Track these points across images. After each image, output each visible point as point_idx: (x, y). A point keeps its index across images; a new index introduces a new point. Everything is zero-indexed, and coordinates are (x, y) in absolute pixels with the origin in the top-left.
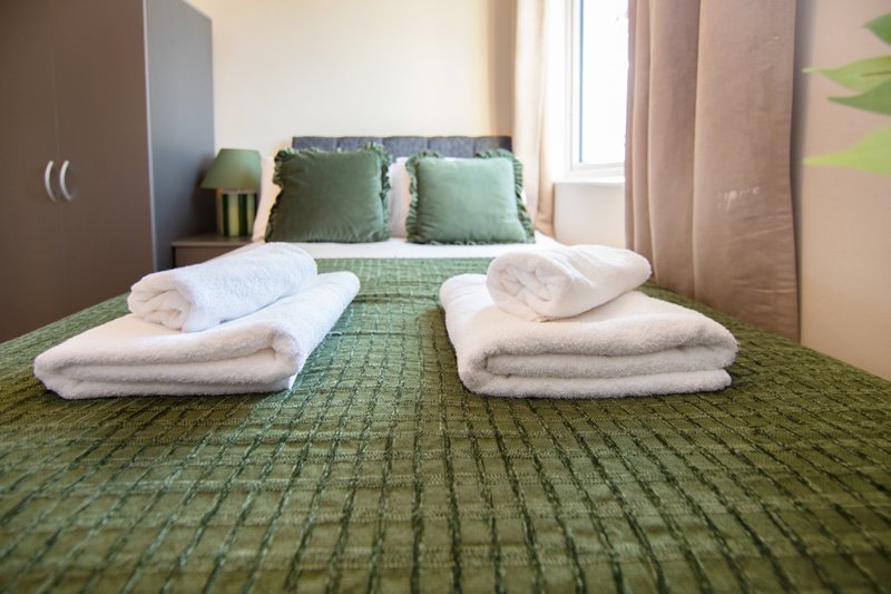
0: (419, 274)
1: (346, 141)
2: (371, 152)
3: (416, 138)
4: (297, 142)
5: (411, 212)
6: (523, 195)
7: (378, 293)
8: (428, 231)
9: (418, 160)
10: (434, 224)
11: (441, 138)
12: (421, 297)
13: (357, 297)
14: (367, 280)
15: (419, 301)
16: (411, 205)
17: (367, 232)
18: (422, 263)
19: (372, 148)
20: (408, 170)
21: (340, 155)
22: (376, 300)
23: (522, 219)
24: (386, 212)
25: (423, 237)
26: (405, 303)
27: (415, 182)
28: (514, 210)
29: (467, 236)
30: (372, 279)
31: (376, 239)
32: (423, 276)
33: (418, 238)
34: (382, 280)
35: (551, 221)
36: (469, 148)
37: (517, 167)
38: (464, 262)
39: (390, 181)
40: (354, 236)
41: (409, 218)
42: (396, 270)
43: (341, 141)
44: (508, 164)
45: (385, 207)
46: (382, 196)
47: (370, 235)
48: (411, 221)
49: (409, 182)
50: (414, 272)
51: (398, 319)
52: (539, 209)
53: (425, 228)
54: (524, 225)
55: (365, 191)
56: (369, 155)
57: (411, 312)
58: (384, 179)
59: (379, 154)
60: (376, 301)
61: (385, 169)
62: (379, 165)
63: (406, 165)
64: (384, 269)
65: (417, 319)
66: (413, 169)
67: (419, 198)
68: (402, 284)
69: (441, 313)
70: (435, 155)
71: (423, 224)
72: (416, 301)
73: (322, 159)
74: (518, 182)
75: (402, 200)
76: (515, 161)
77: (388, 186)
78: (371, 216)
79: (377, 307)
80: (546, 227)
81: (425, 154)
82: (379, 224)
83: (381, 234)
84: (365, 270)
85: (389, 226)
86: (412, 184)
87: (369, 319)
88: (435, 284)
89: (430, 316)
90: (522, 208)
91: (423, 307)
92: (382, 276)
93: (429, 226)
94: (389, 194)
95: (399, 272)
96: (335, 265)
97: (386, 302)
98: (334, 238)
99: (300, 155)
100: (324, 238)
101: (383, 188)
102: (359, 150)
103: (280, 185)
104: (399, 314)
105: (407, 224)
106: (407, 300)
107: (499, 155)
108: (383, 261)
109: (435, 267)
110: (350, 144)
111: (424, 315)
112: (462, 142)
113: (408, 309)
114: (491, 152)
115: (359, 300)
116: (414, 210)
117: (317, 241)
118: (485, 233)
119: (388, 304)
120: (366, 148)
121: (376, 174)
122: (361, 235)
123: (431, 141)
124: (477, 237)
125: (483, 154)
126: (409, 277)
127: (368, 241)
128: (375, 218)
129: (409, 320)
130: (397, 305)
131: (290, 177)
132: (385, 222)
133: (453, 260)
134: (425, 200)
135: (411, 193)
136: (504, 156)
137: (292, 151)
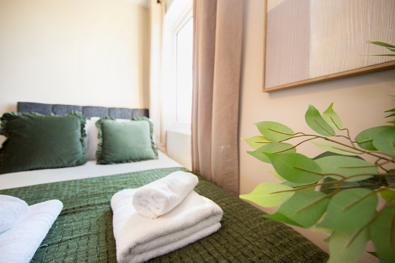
0: (101, 188)
1: (58, 107)
2: (74, 117)
3: (102, 108)
4: (21, 106)
5: (98, 148)
6: (153, 137)
7: (75, 206)
8: (108, 157)
9: (103, 121)
10: (111, 154)
11: (115, 108)
12: (101, 204)
13: (62, 211)
14: (69, 197)
15: (100, 207)
16: (99, 145)
17: (72, 161)
18: (104, 179)
19: (75, 114)
20: (97, 126)
21: (53, 118)
22: (74, 211)
23: (153, 148)
24: (84, 149)
25: (105, 160)
26: (91, 210)
27: (101, 133)
28: (150, 145)
29: (128, 158)
30: (72, 196)
31: (79, 164)
32: (104, 188)
33: (103, 161)
34: (78, 196)
35: (166, 146)
36: (130, 114)
37: (151, 125)
38: (126, 176)
39: (87, 133)
40: (64, 164)
41: (98, 151)
42: (88, 187)
43: (55, 107)
44: (147, 124)
45: (83, 146)
46: (82, 141)
47: (74, 162)
48: (98, 153)
49: (97, 133)
50: (99, 186)
51: (86, 223)
52: (161, 141)
53: (107, 156)
54: (154, 151)
55: (70, 139)
56: (73, 118)
57: (95, 216)
58: (83, 131)
59: (79, 117)
60: (74, 213)
61: (83, 126)
62: (79, 123)
63: (96, 124)
64: (81, 187)
65: (98, 220)
66: (100, 126)
67: (103, 141)
68: (91, 196)
69: (111, 213)
70: (112, 119)
71: (106, 154)
72: (98, 207)
73: (39, 120)
74: (151, 132)
75: (94, 142)
76: (150, 122)
77: (85, 135)
78: (75, 152)
79: (75, 217)
80: (163, 149)
81: (106, 118)
82: (80, 155)
83: (81, 161)
84: (69, 190)
85: (87, 155)
86: (99, 134)
87: (68, 227)
88: (109, 193)
89: (105, 216)
90: (153, 143)
91: (101, 210)
92: (79, 192)
93: (109, 155)
94: (85, 139)
95: (90, 188)
96: (48, 189)
97: (80, 211)
98: (50, 166)
99: (23, 117)
100: (42, 167)
101: (82, 136)
102: (66, 115)
103: (6, 136)
104: (87, 219)
105: (97, 154)
106: (93, 208)
107: (143, 119)
108: (81, 181)
109: (111, 182)
110: (61, 109)
111: (102, 216)
112: (126, 111)
113: (93, 214)
114: (139, 118)
115: (63, 214)
116: (100, 147)
117: (37, 169)
118: (136, 156)
119: (81, 213)
120: (71, 114)
121: (77, 128)
122: (68, 163)
123: (110, 110)
124: (133, 158)
125: (135, 118)
126: (96, 191)
127: (73, 166)
128: (77, 153)
129: (93, 221)
130: (87, 213)
131: (14, 131)
132: (84, 154)
133: (120, 175)
134: (106, 142)
135: (99, 138)
136: (146, 120)
137: (16, 114)
